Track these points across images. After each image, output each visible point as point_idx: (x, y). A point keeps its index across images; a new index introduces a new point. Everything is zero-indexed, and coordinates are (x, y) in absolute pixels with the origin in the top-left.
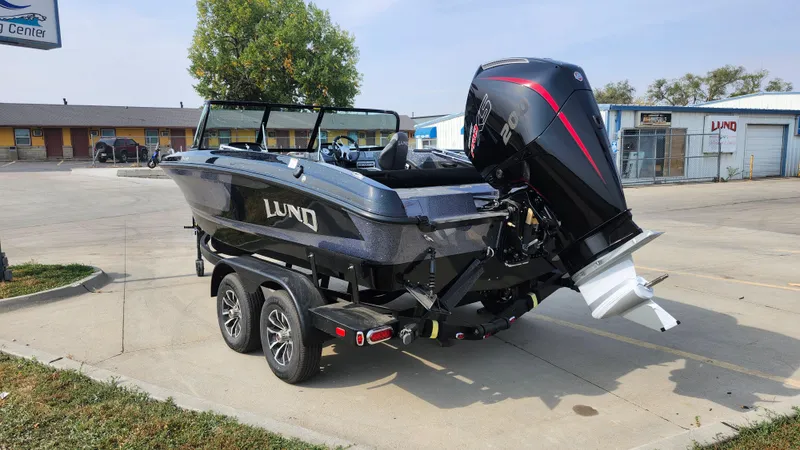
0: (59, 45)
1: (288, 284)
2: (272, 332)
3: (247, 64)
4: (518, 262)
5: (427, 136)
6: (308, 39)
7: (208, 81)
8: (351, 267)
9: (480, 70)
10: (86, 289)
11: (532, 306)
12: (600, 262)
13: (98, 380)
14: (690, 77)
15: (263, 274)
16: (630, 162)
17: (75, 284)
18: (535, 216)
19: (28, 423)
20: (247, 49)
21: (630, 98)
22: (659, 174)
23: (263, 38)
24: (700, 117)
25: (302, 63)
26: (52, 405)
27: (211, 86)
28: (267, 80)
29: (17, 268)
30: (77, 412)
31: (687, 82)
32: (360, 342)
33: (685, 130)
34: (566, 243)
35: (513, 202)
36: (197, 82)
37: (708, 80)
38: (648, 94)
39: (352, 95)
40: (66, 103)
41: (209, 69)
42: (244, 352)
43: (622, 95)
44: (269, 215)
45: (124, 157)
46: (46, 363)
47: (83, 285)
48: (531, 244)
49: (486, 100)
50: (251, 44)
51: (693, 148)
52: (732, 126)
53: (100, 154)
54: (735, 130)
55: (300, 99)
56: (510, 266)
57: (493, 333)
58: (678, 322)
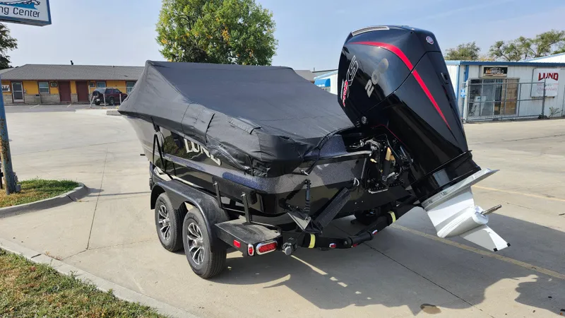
0: (50, 22)
1: (201, 204)
2: (191, 239)
3: (196, 34)
4: (379, 190)
5: (324, 85)
6: (238, 16)
7: (170, 47)
8: (244, 195)
9: (351, 36)
10: (70, 199)
11: (392, 222)
12: (445, 193)
13: (62, 272)
14: (522, 39)
15: (183, 195)
16: (475, 104)
17: (63, 195)
18: (393, 154)
19: (6, 306)
20: (196, 24)
21: (476, 56)
22: (497, 113)
23: (208, 16)
24: (529, 69)
25: (235, 33)
26: (26, 293)
27: (171, 51)
28: (210, 46)
29: (26, 182)
30: (42, 298)
31: (520, 43)
32: (251, 253)
33: (518, 80)
34: (417, 176)
35: (375, 143)
36: (162, 48)
37: (537, 41)
38: (491, 53)
39: (271, 56)
40: (72, 64)
41: (170, 38)
42: (173, 252)
43: (471, 53)
44: (188, 151)
45: (112, 102)
46: (29, 258)
47: (69, 196)
48: (390, 175)
49: (354, 60)
50: (199, 20)
51: (524, 93)
52: (555, 76)
53: (95, 99)
54: (557, 79)
55: (234, 59)
56: (372, 193)
57: (359, 243)
58: (509, 245)
